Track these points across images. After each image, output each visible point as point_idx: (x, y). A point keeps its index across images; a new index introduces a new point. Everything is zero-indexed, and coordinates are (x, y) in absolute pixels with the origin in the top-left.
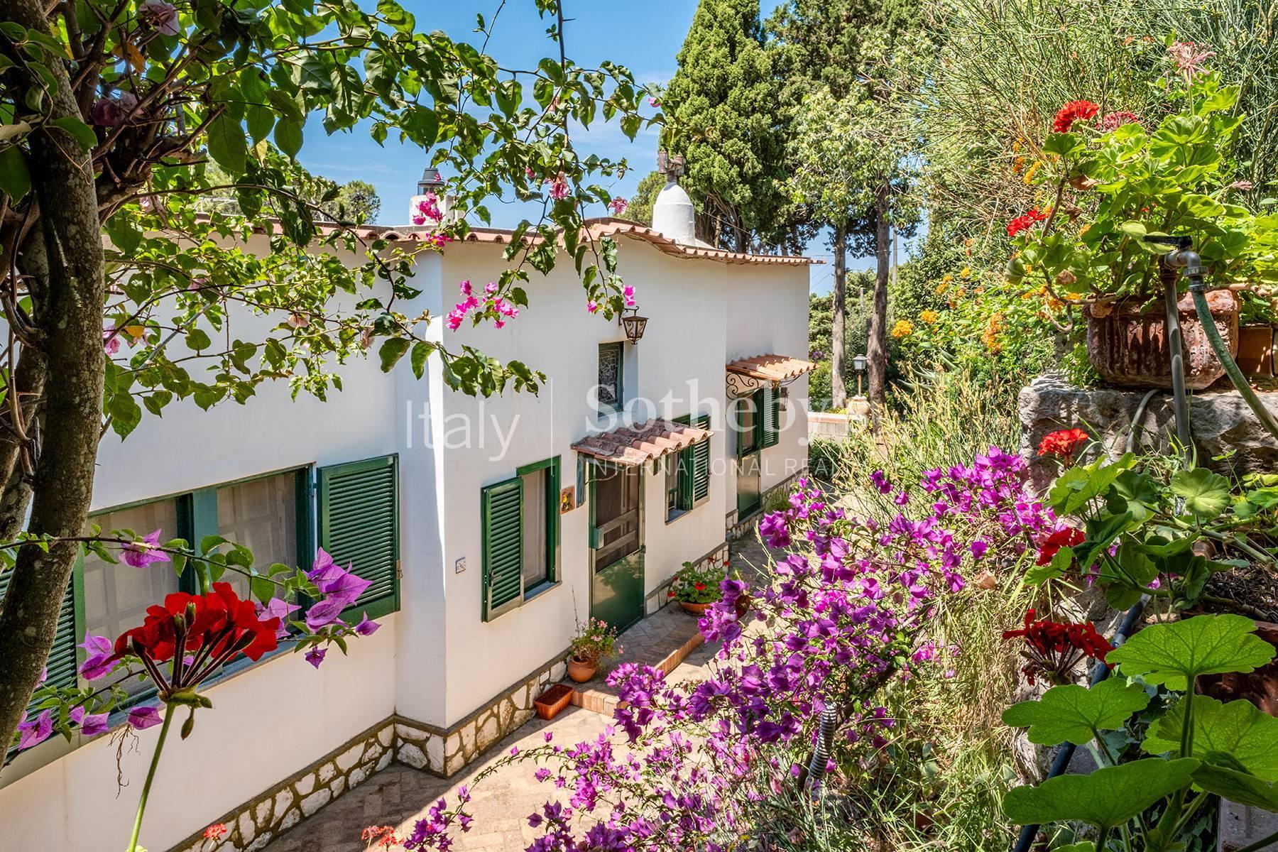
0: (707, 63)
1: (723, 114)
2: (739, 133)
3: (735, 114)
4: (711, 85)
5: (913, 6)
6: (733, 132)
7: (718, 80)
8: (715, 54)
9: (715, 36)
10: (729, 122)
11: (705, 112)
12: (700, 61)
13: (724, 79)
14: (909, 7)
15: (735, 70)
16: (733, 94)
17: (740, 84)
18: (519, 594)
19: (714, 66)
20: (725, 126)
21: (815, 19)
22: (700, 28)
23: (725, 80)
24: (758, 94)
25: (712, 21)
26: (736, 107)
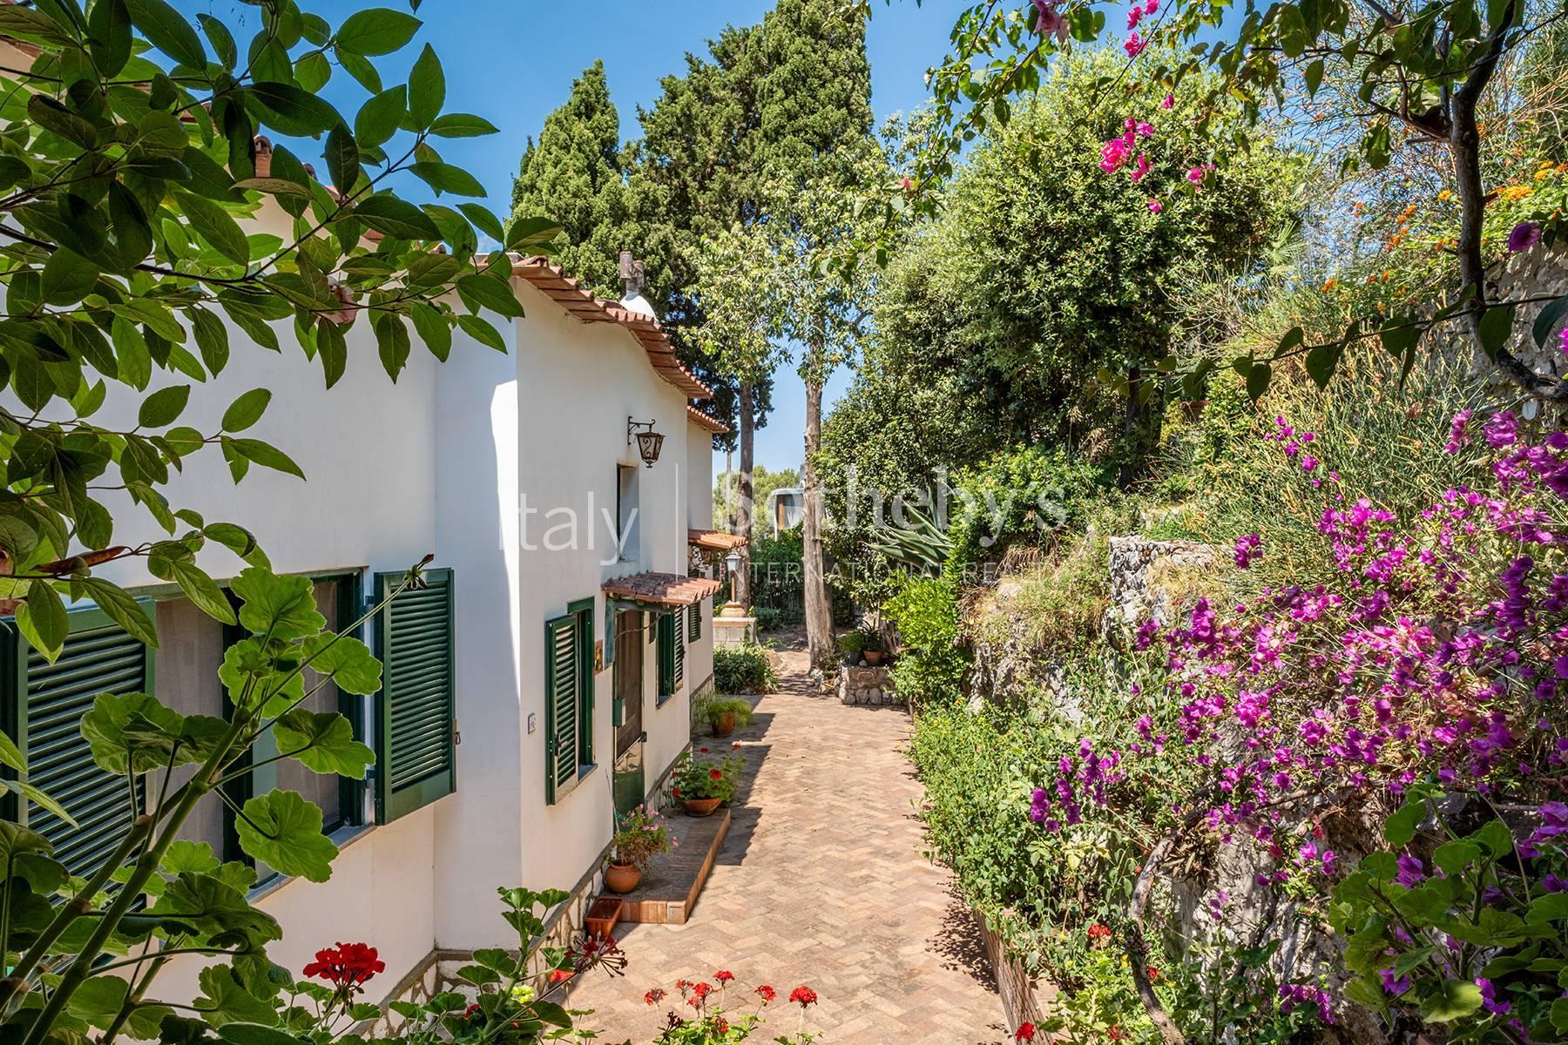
0: (567, 190)
1: (588, 254)
2: (606, 279)
3: (601, 256)
4: (573, 217)
5: (791, 156)
6: (599, 278)
7: (580, 212)
8: (578, 181)
9: (573, 160)
10: (596, 265)
11: (566, 250)
12: (558, 187)
13: (587, 211)
14: (787, 157)
15: (600, 203)
16: (600, 231)
17: (607, 220)
18: (573, 772)
19: (575, 195)
20: (590, 268)
21: (680, 158)
22: (554, 147)
23: (589, 214)
24: (627, 235)
25: (569, 142)
26: (602, 245)
